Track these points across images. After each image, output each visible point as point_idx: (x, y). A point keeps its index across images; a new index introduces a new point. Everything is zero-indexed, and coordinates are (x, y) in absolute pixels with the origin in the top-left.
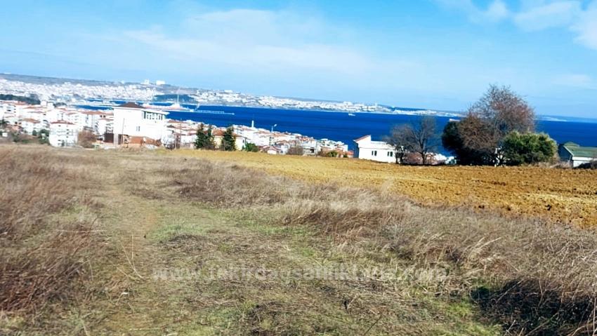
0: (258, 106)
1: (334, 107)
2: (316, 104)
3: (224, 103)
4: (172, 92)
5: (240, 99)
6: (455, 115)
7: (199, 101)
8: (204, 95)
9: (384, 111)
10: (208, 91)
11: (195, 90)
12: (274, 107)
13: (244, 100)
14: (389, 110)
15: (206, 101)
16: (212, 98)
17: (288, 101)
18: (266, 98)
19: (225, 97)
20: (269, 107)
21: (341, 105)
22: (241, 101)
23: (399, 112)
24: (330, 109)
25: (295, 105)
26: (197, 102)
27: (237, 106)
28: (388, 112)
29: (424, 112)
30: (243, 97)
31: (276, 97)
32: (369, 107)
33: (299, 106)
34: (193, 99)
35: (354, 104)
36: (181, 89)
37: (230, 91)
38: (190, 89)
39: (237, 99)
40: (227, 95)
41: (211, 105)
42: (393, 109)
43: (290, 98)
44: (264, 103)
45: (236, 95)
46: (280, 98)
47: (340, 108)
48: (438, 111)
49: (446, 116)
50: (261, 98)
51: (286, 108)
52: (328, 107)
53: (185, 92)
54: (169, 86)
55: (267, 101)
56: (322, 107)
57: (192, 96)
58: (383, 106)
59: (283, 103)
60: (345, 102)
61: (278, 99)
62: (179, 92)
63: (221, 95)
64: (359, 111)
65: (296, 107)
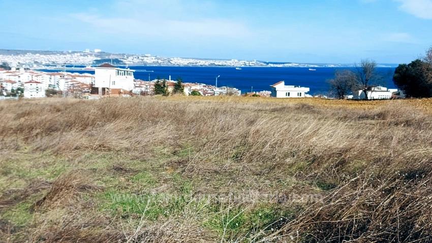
0: (170, 65)
1: (225, 64)
2: (212, 62)
3: (145, 64)
4: (107, 57)
5: (156, 60)
6: (312, 66)
7: (127, 63)
8: (130, 58)
9: (262, 65)
10: (133, 55)
11: (123, 55)
12: (181, 66)
13: (160, 61)
14: (265, 64)
15: (132, 63)
16: (136, 61)
17: (192, 61)
18: (175, 59)
19: (145, 59)
20: (178, 66)
21: (229, 62)
22: (158, 62)
23: (272, 65)
24: (222, 65)
25: (196, 63)
26: (125, 64)
27: (154, 66)
28: (264, 65)
29: (290, 65)
30: (158, 59)
31: (183, 58)
32: (250, 63)
33: (200, 64)
34: (122, 61)
35: (239, 61)
36: (113, 55)
37: (149, 55)
38: (120, 54)
39: (154, 60)
40: (147, 58)
41: (136, 65)
42: (268, 64)
43: (193, 59)
44: (174, 63)
45: (154, 58)
46: (186, 58)
47: (229, 64)
48: (300, 64)
49: (305, 67)
50: (172, 59)
51: (190, 65)
52: (220, 64)
53: (116, 57)
54: (104, 52)
55: (176, 61)
56: (217, 64)
57: (121, 60)
58: (260, 62)
59: (188, 62)
60: (233, 60)
61: (184, 60)
62: (111, 57)
63: (142, 58)
64: (243, 66)
65: (198, 64)
